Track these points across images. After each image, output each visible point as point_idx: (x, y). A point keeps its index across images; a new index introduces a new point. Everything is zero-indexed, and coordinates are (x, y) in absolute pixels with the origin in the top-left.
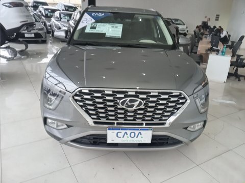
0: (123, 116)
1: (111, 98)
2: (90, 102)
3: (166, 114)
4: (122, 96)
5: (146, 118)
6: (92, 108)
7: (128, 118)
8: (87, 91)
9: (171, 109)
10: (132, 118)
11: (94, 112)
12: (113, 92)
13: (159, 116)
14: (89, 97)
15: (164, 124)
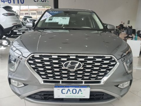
0: (66, 76)
1: (57, 61)
2: (41, 65)
3: (100, 74)
4: (65, 59)
5: (85, 78)
6: (42, 69)
7: (71, 78)
8: (38, 56)
9: (105, 70)
10: (73, 78)
11: (43, 73)
12: (58, 56)
13: (95, 76)
14: (39, 61)
15: (99, 82)
